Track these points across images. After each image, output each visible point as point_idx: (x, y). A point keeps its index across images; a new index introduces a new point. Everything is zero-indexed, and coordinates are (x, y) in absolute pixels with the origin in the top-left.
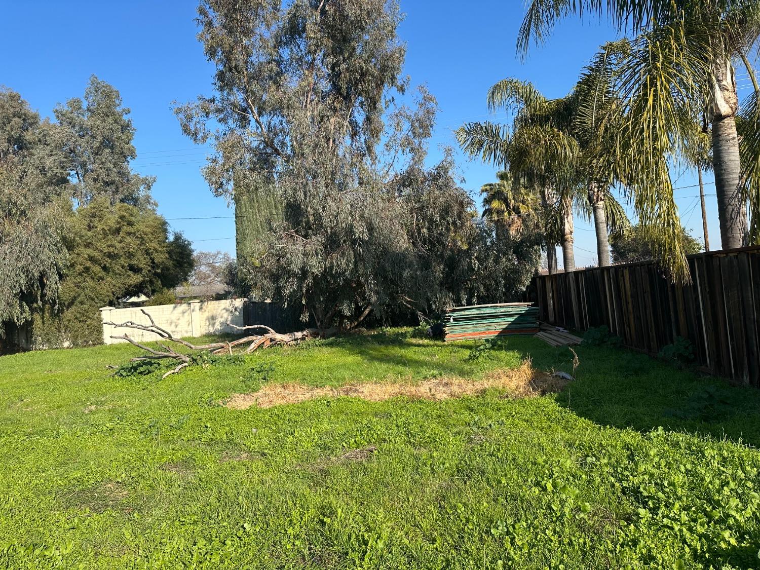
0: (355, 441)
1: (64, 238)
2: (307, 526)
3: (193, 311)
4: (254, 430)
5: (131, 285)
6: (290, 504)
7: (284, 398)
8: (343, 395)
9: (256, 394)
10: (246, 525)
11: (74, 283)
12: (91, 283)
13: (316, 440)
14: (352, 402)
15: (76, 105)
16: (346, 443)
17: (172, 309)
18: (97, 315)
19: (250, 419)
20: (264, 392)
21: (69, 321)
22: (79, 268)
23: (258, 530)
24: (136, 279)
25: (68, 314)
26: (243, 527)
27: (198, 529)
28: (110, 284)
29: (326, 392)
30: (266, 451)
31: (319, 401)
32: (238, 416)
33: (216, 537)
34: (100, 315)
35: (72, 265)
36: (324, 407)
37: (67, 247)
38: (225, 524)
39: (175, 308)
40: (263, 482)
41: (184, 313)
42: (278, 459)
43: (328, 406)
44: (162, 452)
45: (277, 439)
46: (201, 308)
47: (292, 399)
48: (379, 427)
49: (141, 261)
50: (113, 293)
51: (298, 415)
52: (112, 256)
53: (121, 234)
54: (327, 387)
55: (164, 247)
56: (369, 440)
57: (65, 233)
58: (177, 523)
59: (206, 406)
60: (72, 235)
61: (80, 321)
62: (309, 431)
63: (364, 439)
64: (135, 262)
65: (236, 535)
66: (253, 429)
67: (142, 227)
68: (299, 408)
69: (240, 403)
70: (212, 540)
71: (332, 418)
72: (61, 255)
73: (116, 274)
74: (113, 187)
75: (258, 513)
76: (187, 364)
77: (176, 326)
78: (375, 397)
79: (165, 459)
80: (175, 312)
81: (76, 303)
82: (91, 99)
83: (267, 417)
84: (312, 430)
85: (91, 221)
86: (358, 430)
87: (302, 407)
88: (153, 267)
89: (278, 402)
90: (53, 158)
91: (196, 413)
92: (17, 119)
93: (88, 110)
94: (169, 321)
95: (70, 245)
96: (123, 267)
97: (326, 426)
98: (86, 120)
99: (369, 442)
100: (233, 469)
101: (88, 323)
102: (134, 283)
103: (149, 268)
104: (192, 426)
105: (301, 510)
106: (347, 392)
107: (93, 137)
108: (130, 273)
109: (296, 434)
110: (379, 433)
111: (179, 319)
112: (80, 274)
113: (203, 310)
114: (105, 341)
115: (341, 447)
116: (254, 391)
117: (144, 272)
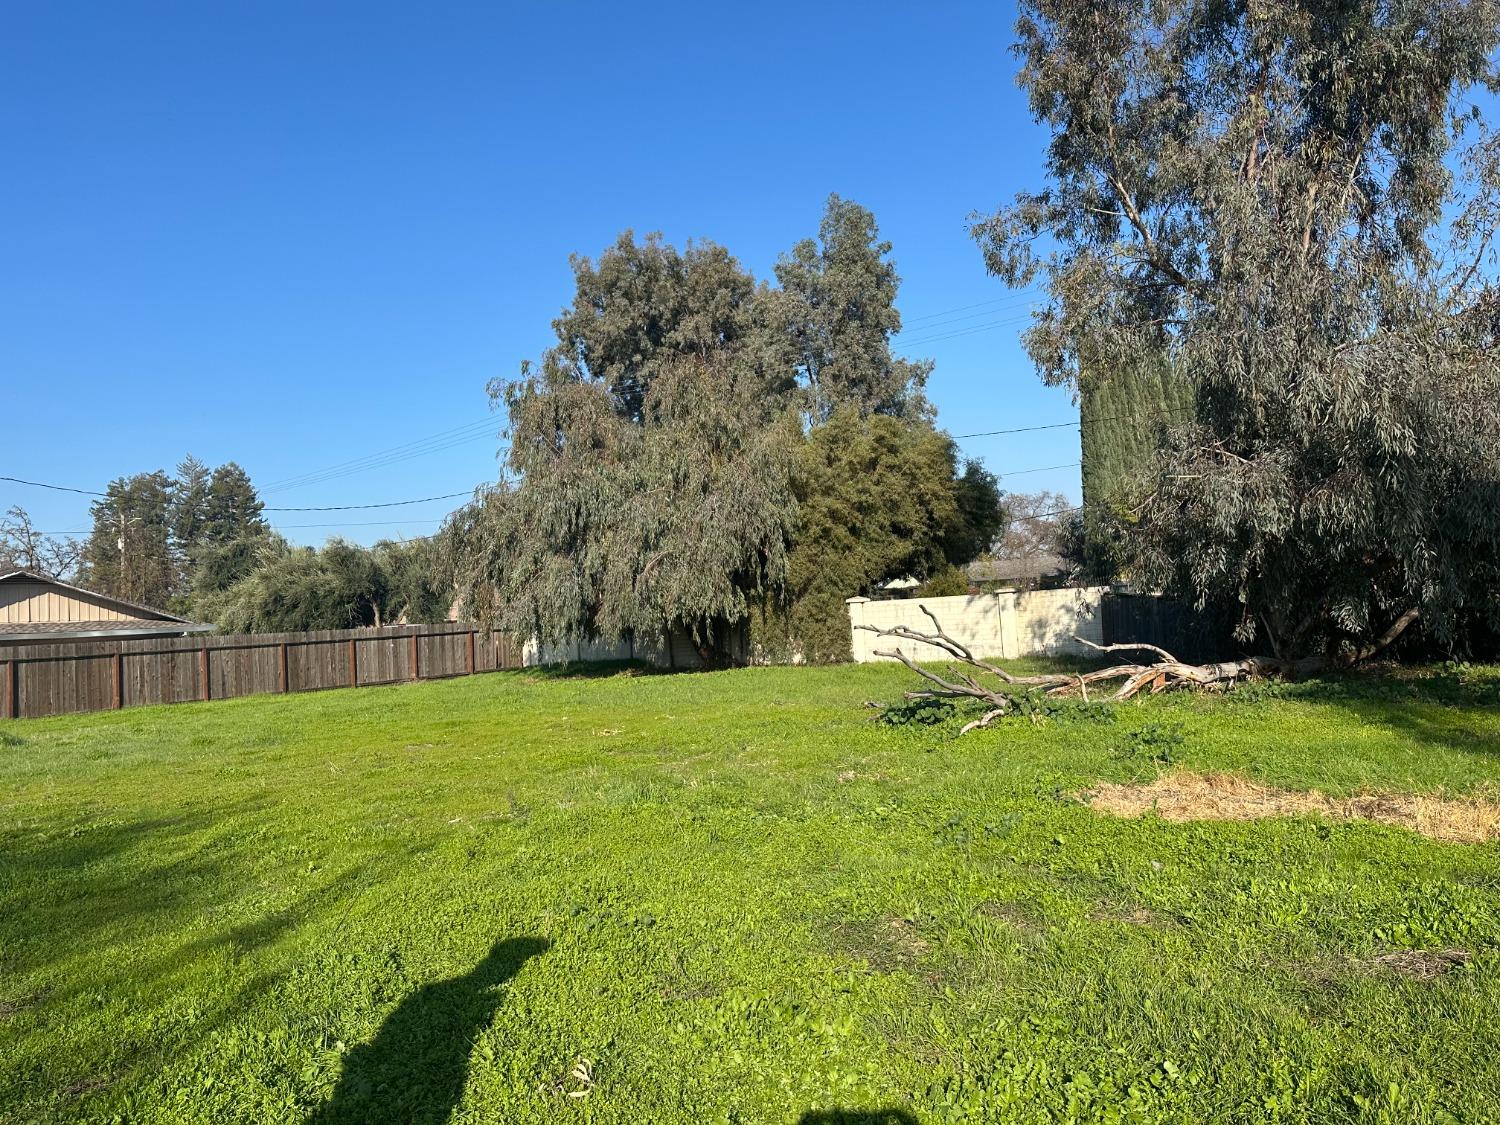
0: (1409, 930)
1: (792, 481)
2: (1311, 1102)
3: (1003, 608)
4: (1157, 865)
5: (895, 559)
6: (1264, 1043)
7: (1212, 805)
8: (1357, 817)
9: (1149, 788)
10: (1167, 1065)
11: (808, 555)
12: (832, 556)
13: (1304, 911)
14: (1386, 836)
15: (806, 251)
16: (1383, 930)
17: (964, 604)
18: (842, 611)
19: (1144, 839)
20: (1166, 787)
21: (801, 619)
22: (815, 530)
23: (1194, 1082)
24: (902, 548)
25: (800, 607)
26: (1160, 1066)
27: (1067, 1048)
28: (863, 558)
29: (1312, 804)
30: (1188, 915)
31: (1298, 822)
32: (1119, 830)
33: (1107, 1074)
34: (847, 611)
35: (805, 526)
36: (1314, 840)
37: (797, 495)
38: (1121, 1051)
39: (970, 602)
40: (1191, 981)
41: (986, 612)
42: (1217, 936)
43: (1322, 838)
44: (980, 880)
45: (1211, 894)
46: (1017, 604)
47: (1230, 810)
48: (1474, 909)
49: (912, 517)
50: (866, 573)
51: (1253, 847)
52: (863, 509)
53: (879, 469)
54: (1316, 794)
55: (949, 489)
56: (1447, 933)
57: (795, 472)
58: (1024, 1025)
59: (1050, 800)
60: (804, 475)
61: (817, 621)
62: (1283, 887)
63: (1431, 928)
64: (901, 519)
65: (1148, 1080)
66: (1155, 863)
67: (912, 455)
68: (1253, 832)
69: (1118, 803)
70: (1100, 1079)
71: (1339, 866)
72: (789, 509)
73: (871, 540)
74: (864, 387)
75: (1192, 1046)
76: (1001, 712)
77: (973, 636)
78: (1446, 832)
79: (985, 894)
80: (969, 609)
81: (811, 589)
82: (829, 237)
83: (1182, 843)
84: (1292, 888)
85: (831, 450)
86: (1412, 907)
87: (1258, 831)
88: (931, 527)
89: (1202, 813)
90: (774, 347)
91: (1031, 810)
92: (723, 291)
93: (826, 257)
94: (961, 627)
95: (800, 491)
96: (882, 527)
97: (1324, 883)
98: (822, 275)
99: (1447, 940)
100: (1122, 938)
101: (828, 624)
102: (901, 556)
103: (925, 529)
104: (1028, 835)
105: (1292, 1062)
106: (1367, 810)
107: (833, 304)
108: (894, 537)
109: (1254, 889)
110: (1473, 921)
111: (977, 623)
112: (816, 541)
113: (1021, 608)
114: (856, 657)
115: (1370, 937)
116: (1144, 781)
117: (917, 536)
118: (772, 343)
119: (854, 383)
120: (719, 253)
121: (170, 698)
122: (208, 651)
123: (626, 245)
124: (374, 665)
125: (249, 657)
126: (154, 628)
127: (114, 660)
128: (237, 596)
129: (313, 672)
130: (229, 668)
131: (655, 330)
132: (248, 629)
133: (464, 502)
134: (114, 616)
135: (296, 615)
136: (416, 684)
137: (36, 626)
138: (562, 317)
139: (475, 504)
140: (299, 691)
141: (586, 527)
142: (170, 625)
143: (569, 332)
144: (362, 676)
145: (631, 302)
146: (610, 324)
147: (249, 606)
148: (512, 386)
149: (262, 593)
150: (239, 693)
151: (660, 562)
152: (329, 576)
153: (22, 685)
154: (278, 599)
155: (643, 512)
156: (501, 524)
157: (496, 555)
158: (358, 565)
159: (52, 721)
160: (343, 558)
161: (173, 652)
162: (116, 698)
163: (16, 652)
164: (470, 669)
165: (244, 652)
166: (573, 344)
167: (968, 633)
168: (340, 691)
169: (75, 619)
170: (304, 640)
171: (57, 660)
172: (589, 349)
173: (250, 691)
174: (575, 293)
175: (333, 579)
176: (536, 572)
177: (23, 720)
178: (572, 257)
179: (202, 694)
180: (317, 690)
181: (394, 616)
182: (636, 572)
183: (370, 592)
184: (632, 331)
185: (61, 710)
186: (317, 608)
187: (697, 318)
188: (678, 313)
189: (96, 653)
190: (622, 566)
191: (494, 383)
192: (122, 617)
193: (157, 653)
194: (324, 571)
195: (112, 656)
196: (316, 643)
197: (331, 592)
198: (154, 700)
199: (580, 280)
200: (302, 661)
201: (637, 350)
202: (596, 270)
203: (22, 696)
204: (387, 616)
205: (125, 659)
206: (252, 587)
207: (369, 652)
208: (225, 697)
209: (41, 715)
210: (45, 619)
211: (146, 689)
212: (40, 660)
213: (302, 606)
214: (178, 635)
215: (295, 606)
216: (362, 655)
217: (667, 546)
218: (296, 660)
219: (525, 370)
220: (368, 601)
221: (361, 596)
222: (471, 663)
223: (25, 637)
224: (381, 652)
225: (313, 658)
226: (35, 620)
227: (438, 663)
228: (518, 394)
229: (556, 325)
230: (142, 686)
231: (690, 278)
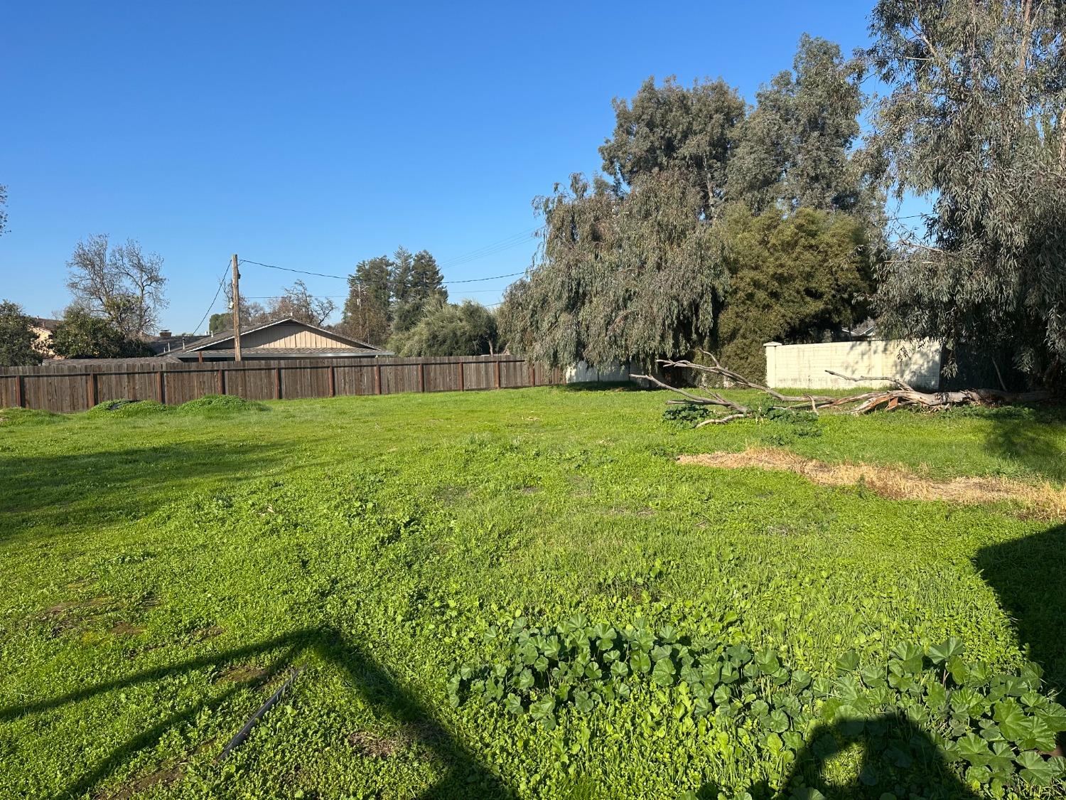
1: (725, 260)
3: (875, 352)
5: (808, 315)
11: (737, 313)
12: (754, 313)
15: (784, 81)
17: (849, 347)
18: (760, 353)
21: (729, 357)
22: (741, 294)
24: (814, 307)
25: (729, 349)
28: (779, 315)
34: (764, 352)
35: (735, 292)
37: (730, 269)
39: (852, 347)
41: (863, 354)
46: (885, 350)
49: (823, 283)
52: (781, 279)
53: (798, 249)
55: (854, 262)
57: (726, 253)
60: (733, 256)
61: (741, 359)
64: (814, 285)
67: (826, 238)
72: (722, 279)
73: (788, 302)
74: (823, 182)
76: (742, 415)
77: (853, 372)
80: (852, 352)
81: (738, 335)
82: (801, 67)
85: (766, 235)
88: (838, 291)
92: (718, 115)
93: (798, 83)
94: (845, 365)
95: (734, 269)
96: (798, 292)
98: (795, 98)
101: (749, 360)
102: (813, 313)
103: (833, 292)
107: (798, 121)
108: (808, 299)
111: (857, 362)
112: (743, 302)
113: (888, 352)
114: (768, 384)
117: (825, 298)
118: (751, 153)
119: (816, 179)
120: (717, 87)
121: (359, 392)
122: (380, 366)
123: (650, 88)
124: (474, 379)
125: (403, 371)
126: (360, 352)
127: (330, 369)
128: (414, 335)
129: (438, 380)
130: (392, 377)
131: (670, 148)
132: (419, 355)
133: (515, 279)
134: (339, 345)
135: (445, 347)
136: (498, 391)
137: (299, 350)
138: (605, 145)
139: (524, 279)
140: (430, 392)
141: (585, 294)
142: (369, 351)
143: (609, 154)
144: (467, 385)
145: (651, 130)
146: (637, 146)
147: (420, 341)
148: (548, 200)
149: (425, 336)
150: (397, 391)
151: (626, 318)
152: (464, 323)
153: (283, 381)
154: (435, 337)
155: (619, 283)
156: (537, 293)
157: (534, 312)
158: (480, 316)
159: (297, 401)
160: (472, 312)
161: (361, 366)
162: (331, 391)
163: (279, 363)
164: (532, 384)
165: (399, 368)
166: (612, 163)
167: (850, 369)
168: (453, 393)
169: (319, 346)
170: (433, 362)
171: (300, 368)
172: (622, 166)
173: (403, 390)
174: (615, 125)
175: (466, 326)
176: (554, 325)
177: (283, 400)
178: (614, 101)
179: (377, 391)
180: (440, 391)
181: (501, 349)
182: (608, 324)
183: (487, 334)
184: (652, 150)
185: (303, 396)
186: (457, 343)
187: (699, 137)
188: (685, 136)
189: (320, 365)
190: (600, 320)
191: (537, 199)
192: (344, 346)
193: (352, 366)
194: (461, 320)
195: (328, 367)
196: (440, 364)
197: (464, 333)
198: (351, 393)
199: (618, 116)
200: (432, 374)
201: (656, 164)
202: (630, 107)
203: (283, 387)
204: (497, 349)
205: (335, 369)
206: (421, 330)
207: (471, 370)
208: (389, 393)
209: (293, 398)
210: (303, 346)
211: (347, 387)
212: (292, 368)
213: (448, 342)
214: (374, 357)
215: (444, 342)
216: (467, 372)
217: (632, 307)
218: (429, 374)
219: (556, 189)
220: (486, 339)
221: (481, 336)
222: (532, 380)
223: (294, 356)
224: (478, 371)
225: (438, 372)
226: (299, 346)
227: (512, 378)
228: (551, 206)
229: (601, 150)
230: (345, 385)
231: (694, 109)
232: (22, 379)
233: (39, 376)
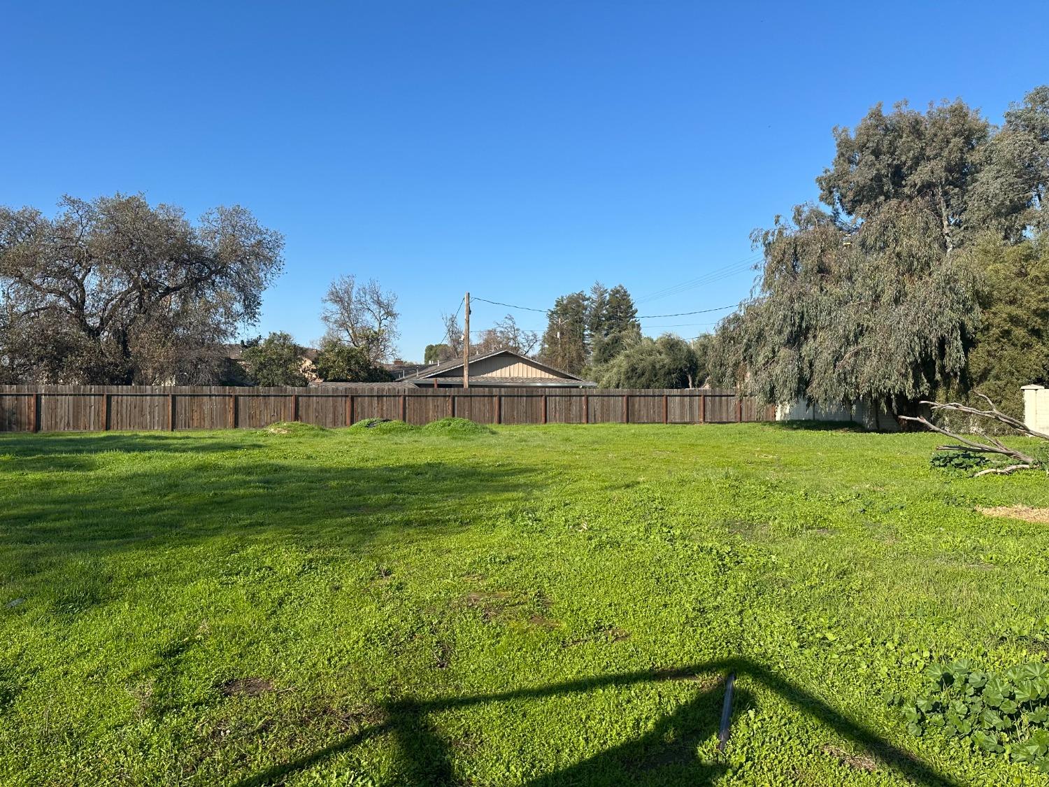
1: (977, 294)
11: (988, 352)
12: (1011, 352)
15: (1040, 97)
18: (1017, 396)
22: (995, 331)
25: (979, 390)
34: (1022, 396)
35: (987, 328)
37: (980, 304)
50: (1043, 366)
57: (978, 286)
60: (987, 289)
72: (972, 315)
81: (990, 376)
85: (1023, 267)
95: (985, 302)
101: (1003, 405)
112: (997, 340)
118: (997, 178)
120: (956, 109)
121: (568, 420)
122: (588, 396)
123: (877, 115)
124: (678, 412)
125: (608, 401)
126: (566, 382)
127: (543, 398)
128: (613, 367)
129: (642, 413)
130: (598, 407)
131: (898, 175)
132: (618, 386)
133: (729, 313)
134: (547, 375)
135: (643, 379)
136: (704, 426)
137: (512, 379)
138: (824, 175)
139: (738, 312)
140: (634, 423)
141: (808, 329)
142: (574, 381)
143: (828, 184)
144: (671, 418)
145: (877, 157)
146: (860, 175)
147: (619, 373)
148: (767, 234)
149: (625, 365)
150: (603, 421)
151: (857, 354)
152: (663, 356)
153: (503, 408)
154: (634, 370)
155: (846, 318)
156: (753, 327)
157: (748, 346)
158: (680, 350)
159: (514, 427)
160: (672, 345)
161: (570, 396)
162: (543, 418)
163: (500, 391)
164: (738, 420)
165: (606, 398)
166: (831, 192)
168: (656, 425)
169: (530, 376)
170: (638, 394)
171: (518, 396)
172: (843, 196)
173: (609, 421)
174: (836, 155)
175: (665, 359)
176: (772, 359)
177: (502, 425)
178: (835, 129)
179: (584, 420)
180: (644, 423)
181: (701, 383)
182: (837, 360)
183: (686, 367)
184: (878, 178)
185: (519, 422)
186: (655, 376)
187: (933, 163)
188: (917, 161)
189: (534, 394)
190: (826, 356)
191: (756, 232)
192: (551, 376)
193: (562, 396)
194: (660, 353)
195: (542, 396)
196: (644, 396)
197: (663, 366)
198: (561, 421)
199: (839, 145)
200: (637, 406)
201: (882, 193)
202: (853, 136)
203: (503, 413)
204: (696, 383)
205: (548, 398)
206: (620, 361)
207: (675, 403)
208: (595, 423)
209: (510, 423)
210: (516, 375)
211: (557, 415)
212: (511, 396)
213: (647, 374)
214: (577, 387)
215: (643, 374)
216: (671, 405)
217: (865, 342)
218: (633, 405)
219: (777, 222)
220: (685, 372)
221: (681, 370)
222: (739, 416)
223: (508, 384)
224: (682, 405)
225: (642, 404)
226: (512, 376)
227: (717, 413)
228: (770, 238)
229: (819, 181)
230: (555, 413)
231: (929, 133)
232: (297, 398)
233: (309, 396)
